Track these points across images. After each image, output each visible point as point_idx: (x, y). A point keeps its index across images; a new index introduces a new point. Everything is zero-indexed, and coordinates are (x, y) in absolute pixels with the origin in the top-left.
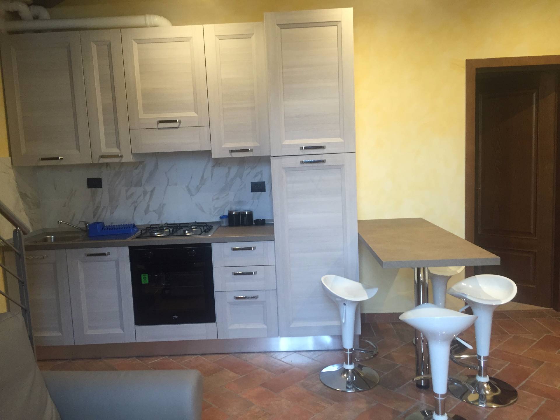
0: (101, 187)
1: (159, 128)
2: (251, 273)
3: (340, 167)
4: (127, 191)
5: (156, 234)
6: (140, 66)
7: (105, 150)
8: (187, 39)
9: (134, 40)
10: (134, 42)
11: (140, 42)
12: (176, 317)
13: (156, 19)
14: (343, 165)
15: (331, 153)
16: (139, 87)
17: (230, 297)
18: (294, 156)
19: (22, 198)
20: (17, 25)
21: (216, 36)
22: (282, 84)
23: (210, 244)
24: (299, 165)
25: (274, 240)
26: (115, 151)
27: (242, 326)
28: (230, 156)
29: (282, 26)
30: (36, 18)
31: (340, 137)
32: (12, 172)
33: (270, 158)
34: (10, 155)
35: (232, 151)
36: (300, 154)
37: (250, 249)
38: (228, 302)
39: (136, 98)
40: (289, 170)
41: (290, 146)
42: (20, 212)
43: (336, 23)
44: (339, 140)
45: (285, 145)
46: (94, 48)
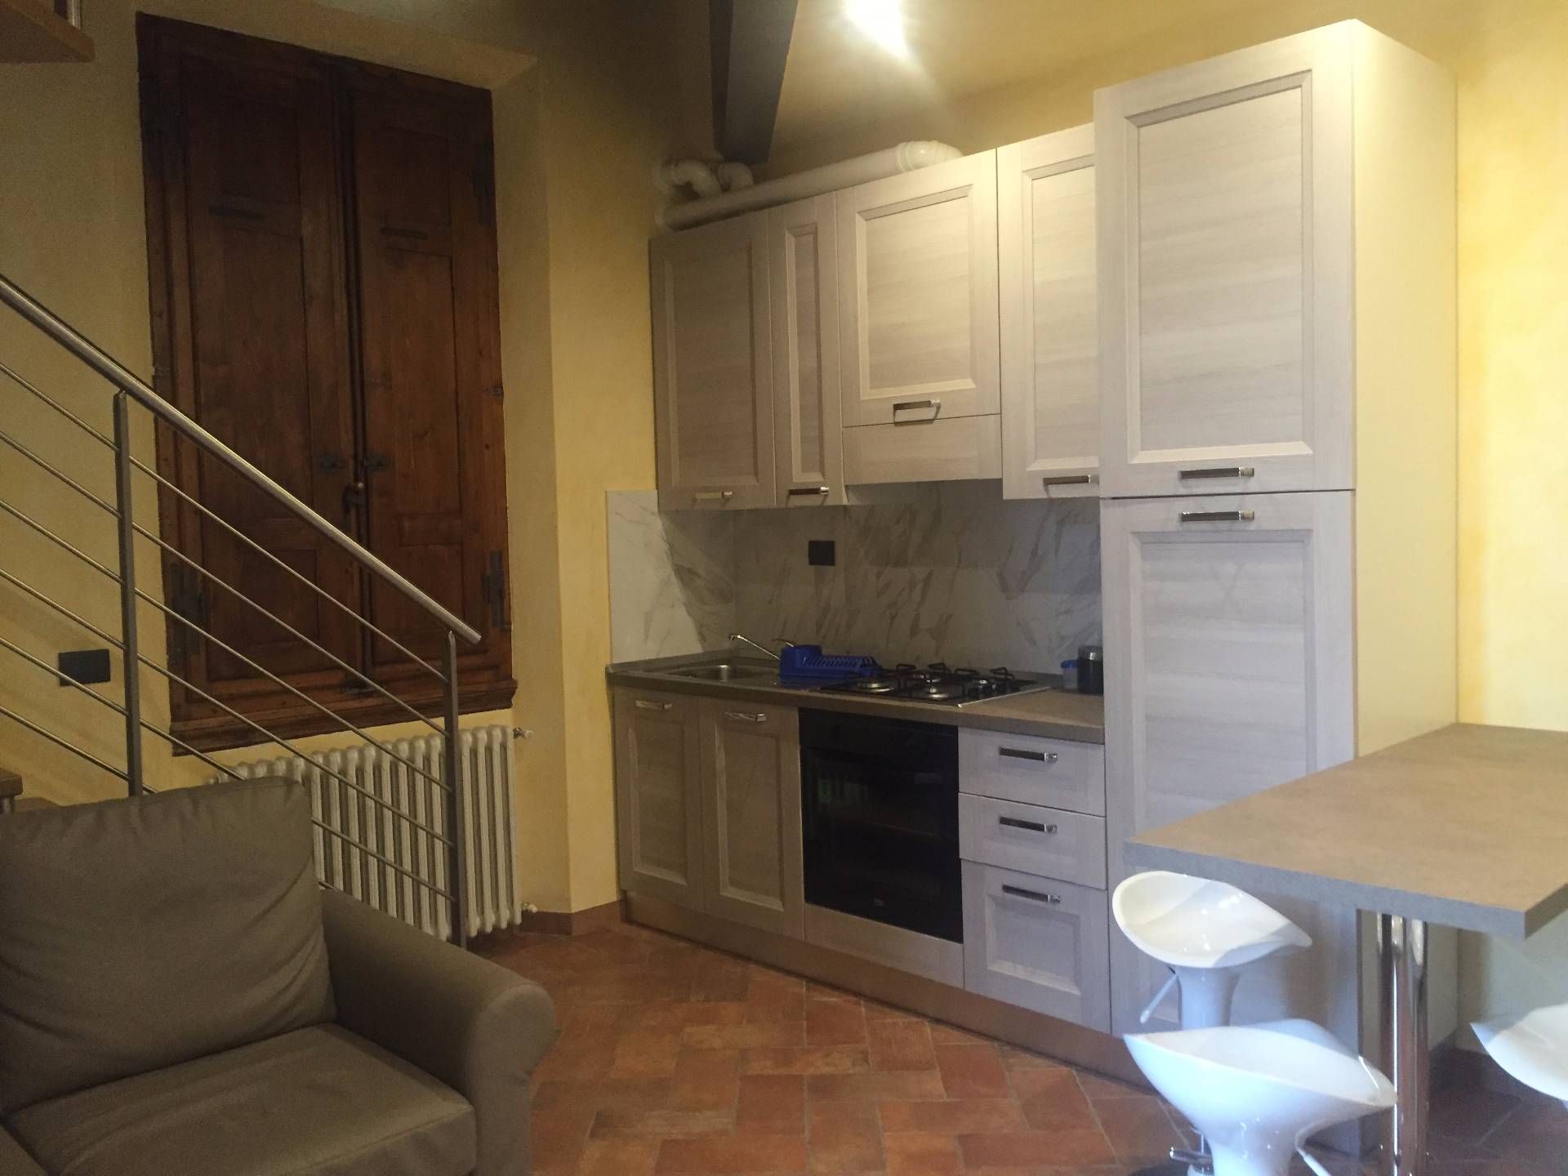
0: (832, 563)
1: (896, 424)
2: (1039, 827)
3: (1301, 537)
4: (878, 576)
5: (874, 686)
6: (870, 273)
7: (801, 477)
8: (960, 193)
9: (859, 213)
10: (858, 218)
11: (870, 215)
12: (879, 903)
13: (922, 152)
14: (1310, 531)
15: (1273, 490)
16: (864, 324)
17: (993, 883)
18: (1164, 499)
19: (681, 579)
20: (692, 211)
21: (1023, 172)
22: (1137, 284)
23: (954, 731)
24: (1174, 525)
25: (1104, 744)
26: (812, 478)
27: (1021, 973)
28: (1045, 496)
29: (1142, 120)
30: (726, 188)
31: (1304, 440)
32: (658, 524)
33: (1098, 504)
34: (657, 489)
35: (1049, 482)
36: (1178, 494)
37: (1039, 757)
38: (990, 896)
39: (856, 351)
40: (1152, 541)
41: (1150, 467)
42: (673, 607)
43: (1296, 80)
44: (1300, 449)
45: (1140, 465)
46: (790, 241)
